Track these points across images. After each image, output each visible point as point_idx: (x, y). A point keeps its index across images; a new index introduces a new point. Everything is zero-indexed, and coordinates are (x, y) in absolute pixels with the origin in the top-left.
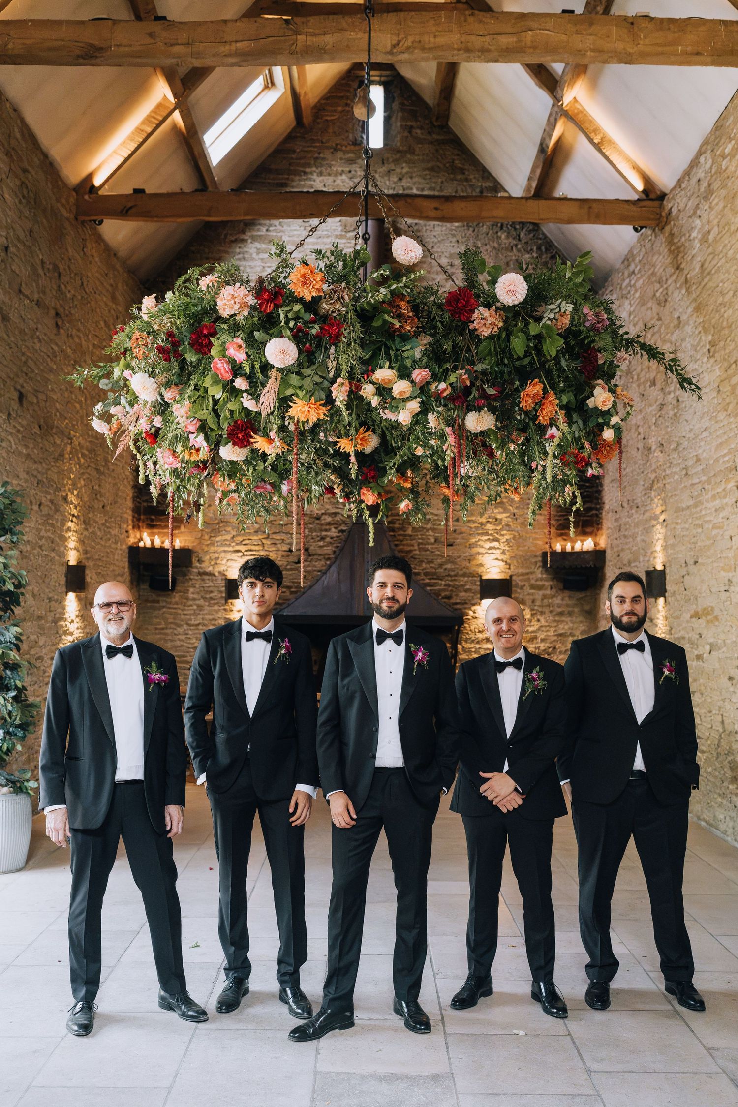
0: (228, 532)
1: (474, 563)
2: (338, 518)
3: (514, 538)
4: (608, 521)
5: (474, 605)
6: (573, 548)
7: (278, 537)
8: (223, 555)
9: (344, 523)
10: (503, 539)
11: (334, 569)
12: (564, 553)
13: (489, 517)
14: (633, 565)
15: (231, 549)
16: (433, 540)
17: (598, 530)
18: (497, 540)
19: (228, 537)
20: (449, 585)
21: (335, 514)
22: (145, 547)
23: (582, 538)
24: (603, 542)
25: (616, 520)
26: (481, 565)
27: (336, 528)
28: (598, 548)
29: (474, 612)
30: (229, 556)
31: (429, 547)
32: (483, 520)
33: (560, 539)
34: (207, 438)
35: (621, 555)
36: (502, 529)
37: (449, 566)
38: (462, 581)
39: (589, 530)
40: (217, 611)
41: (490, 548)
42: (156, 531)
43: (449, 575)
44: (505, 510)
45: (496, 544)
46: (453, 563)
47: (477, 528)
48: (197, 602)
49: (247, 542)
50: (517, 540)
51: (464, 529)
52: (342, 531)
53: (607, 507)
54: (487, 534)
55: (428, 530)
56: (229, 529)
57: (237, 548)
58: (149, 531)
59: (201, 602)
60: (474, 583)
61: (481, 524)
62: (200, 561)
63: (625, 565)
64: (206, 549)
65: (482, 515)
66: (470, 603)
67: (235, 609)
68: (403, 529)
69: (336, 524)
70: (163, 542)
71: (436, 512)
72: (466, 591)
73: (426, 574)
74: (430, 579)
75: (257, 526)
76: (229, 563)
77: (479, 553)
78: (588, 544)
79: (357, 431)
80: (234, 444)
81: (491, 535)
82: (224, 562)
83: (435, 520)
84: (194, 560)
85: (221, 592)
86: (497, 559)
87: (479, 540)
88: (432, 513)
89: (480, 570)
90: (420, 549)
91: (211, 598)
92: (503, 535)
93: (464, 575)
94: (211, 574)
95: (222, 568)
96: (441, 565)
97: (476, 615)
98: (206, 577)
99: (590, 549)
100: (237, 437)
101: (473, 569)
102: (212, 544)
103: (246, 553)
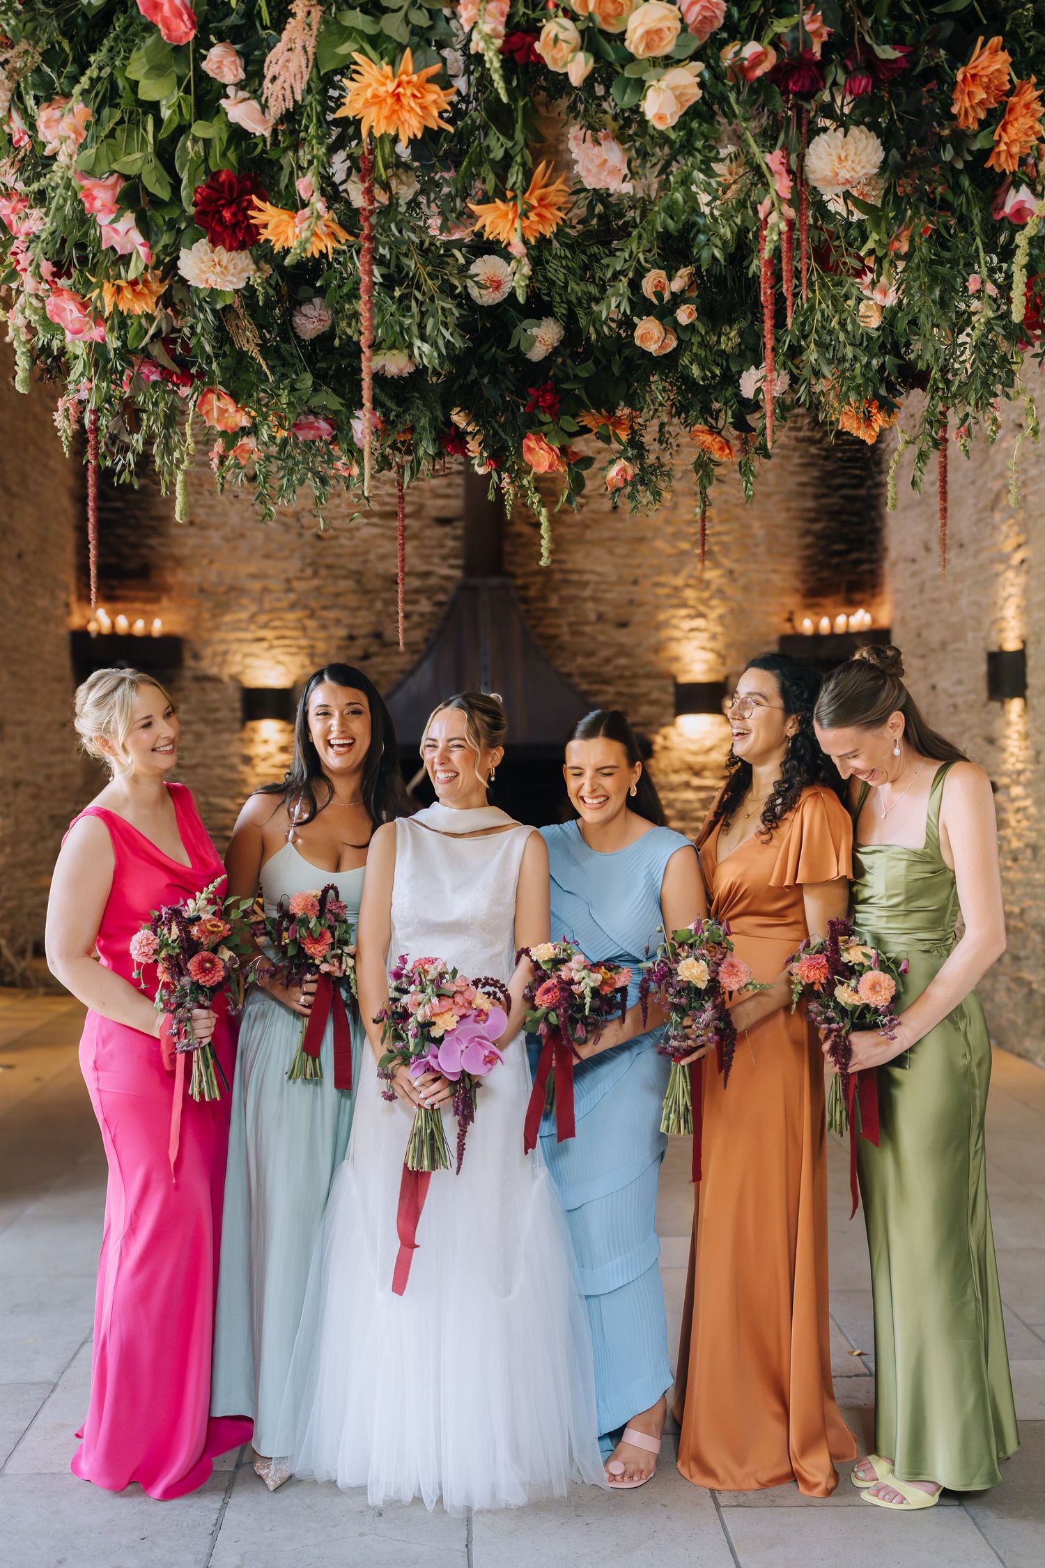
0: (243, 608)
1: (663, 655)
2: (433, 581)
3: (732, 611)
4: (895, 578)
5: (663, 725)
6: (832, 625)
7: (330, 614)
8: (235, 646)
9: (442, 589)
10: (714, 615)
11: (427, 667)
12: (817, 637)
13: (690, 576)
14: (950, 648)
15: (248, 635)
16: (593, 617)
17: (874, 595)
18: (701, 615)
19: (244, 615)
20: (620, 694)
21: (426, 575)
22: (100, 635)
23: (848, 610)
24: (884, 615)
25: (914, 574)
26: (676, 659)
27: (429, 598)
28: (876, 626)
29: (665, 738)
30: (247, 648)
31: (588, 629)
32: (679, 581)
33: (808, 613)
34: (144, 225)
35: (925, 633)
36: (711, 598)
37: (622, 661)
38: (644, 686)
39: (858, 597)
40: (228, 743)
41: (692, 630)
42: (120, 606)
43: (621, 677)
44: (717, 565)
45: (699, 623)
46: (629, 655)
47: (668, 596)
48: (195, 727)
49: (276, 623)
50: (737, 616)
51: (650, 598)
52: (439, 604)
53: (892, 555)
54: (684, 605)
55: (585, 600)
56: (245, 601)
57: (262, 633)
58: (108, 606)
59: (200, 727)
60: (664, 690)
61: (676, 589)
62: (196, 657)
63: (933, 650)
64: (205, 635)
65: (676, 572)
66: (657, 723)
67: (259, 737)
68: (543, 598)
69: (428, 592)
70: (131, 625)
71: (599, 569)
72: (653, 703)
73: (584, 675)
74: (590, 683)
75: (292, 596)
76: (249, 661)
77: (671, 639)
78: (860, 619)
79: (528, 175)
80: (214, 242)
81: (693, 607)
82: (238, 658)
83: (597, 583)
84: (187, 656)
85: (233, 710)
86: (703, 648)
87: (673, 617)
88: (593, 572)
89: (674, 668)
90: (574, 633)
91: (217, 721)
92: (712, 608)
93: (648, 676)
94: (216, 680)
95: (234, 669)
96: (607, 661)
97: (668, 744)
98: (208, 685)
99: (864, 629)
100: (221, 220)
101: (664, 666)
102: (217, 628)
103: (276, 643)
